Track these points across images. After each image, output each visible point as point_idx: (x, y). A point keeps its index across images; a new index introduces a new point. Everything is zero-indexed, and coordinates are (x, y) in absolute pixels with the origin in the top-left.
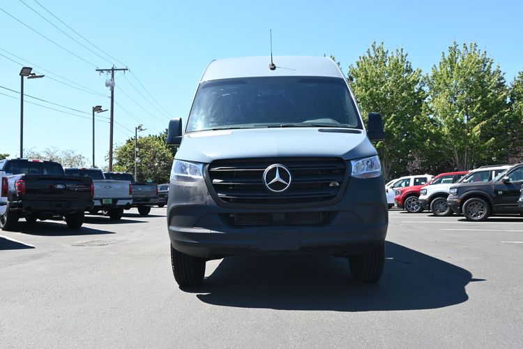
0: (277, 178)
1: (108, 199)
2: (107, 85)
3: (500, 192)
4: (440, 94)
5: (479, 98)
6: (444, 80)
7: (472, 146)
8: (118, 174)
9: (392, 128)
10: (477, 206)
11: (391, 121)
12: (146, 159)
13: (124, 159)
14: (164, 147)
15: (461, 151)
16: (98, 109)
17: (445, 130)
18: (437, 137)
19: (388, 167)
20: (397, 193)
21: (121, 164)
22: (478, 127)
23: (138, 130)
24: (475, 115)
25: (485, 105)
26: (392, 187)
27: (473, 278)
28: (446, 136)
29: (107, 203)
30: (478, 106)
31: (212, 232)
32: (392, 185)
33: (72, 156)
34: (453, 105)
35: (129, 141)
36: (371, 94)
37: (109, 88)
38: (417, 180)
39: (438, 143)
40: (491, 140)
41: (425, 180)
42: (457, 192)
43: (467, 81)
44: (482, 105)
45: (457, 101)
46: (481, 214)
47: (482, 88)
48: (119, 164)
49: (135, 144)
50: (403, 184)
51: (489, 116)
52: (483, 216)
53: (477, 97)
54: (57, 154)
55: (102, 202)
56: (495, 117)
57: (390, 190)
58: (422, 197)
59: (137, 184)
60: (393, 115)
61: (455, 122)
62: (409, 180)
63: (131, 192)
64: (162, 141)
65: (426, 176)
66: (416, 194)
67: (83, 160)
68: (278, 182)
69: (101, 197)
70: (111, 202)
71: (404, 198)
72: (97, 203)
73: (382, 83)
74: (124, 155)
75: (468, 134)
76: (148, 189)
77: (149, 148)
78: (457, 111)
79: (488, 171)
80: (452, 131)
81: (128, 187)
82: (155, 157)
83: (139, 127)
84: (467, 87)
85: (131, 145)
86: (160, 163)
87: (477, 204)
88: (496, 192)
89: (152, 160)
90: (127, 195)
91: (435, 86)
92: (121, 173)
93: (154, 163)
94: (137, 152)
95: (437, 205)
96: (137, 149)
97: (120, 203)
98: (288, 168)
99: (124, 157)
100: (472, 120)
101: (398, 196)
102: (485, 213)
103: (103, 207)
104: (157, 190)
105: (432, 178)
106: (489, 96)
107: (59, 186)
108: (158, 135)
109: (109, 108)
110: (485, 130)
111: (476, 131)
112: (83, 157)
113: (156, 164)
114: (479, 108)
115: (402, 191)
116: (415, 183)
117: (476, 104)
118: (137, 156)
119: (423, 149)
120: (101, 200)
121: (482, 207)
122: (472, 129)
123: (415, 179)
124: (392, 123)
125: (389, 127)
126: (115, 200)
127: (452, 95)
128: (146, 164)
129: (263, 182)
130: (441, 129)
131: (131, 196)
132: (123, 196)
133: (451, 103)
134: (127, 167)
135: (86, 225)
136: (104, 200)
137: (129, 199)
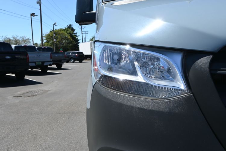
1: (39, 62)
8: (45, 48)
12: (59, 39)
13: (49, 40)
16: (33, 15)
23: (54, 25)
29: (38, 64)
33: (25, 39)
35: (51, 31)
37: (39, 4)
48: (46, 42)
49: (53, 33)
54: (18, 38)
55: (36, 64)
59: (55, 53)
63: (51, 58)
64: (65, 31)
67: (30, 41)
69: (35, 61)
70: (41, 63)
74: (49, 38)
76: (61, 55)
77: (60, 34)
81: (50, 55)
82: (63, 38)
85: (52, 33)
89: (62, 40)
90: (49, 59)
92: (46, 47)
94: (54, 36)
96: (54, 35)
97: (45, 64)
99: (49, 39)
104: (65, 55)
112: (30, 39)
113: (64, 42)
118: (55, 38)
126: (43, 63)
128: (59, 42)
131: (51, 60)
134: (51, 43)
135: (27, 77)
136: (37, 63)
137: (51, 61)
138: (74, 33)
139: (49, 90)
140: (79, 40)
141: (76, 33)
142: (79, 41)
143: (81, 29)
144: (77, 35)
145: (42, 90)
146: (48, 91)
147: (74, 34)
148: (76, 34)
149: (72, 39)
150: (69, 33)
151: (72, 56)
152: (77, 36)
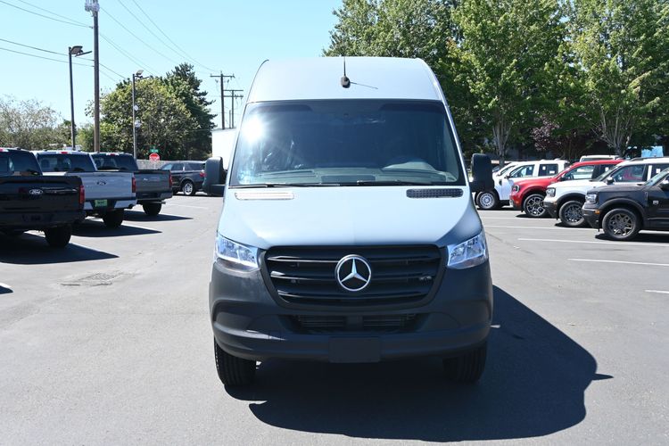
0: (354, 273)
1: (102, 199)
2: (88, 9)
3: (655, 202)
4: (586, 30)
5: (642, 37)
6: (593, 8)
7: (627, 109)
9: (511, 80)
10: (622, 220)
11: (512, 69)
12: (148, 114)
13: (114, 113)
14: (173, 95)
15: (610, 116)
16: (76, 51)
17: (590, 84)
18: (576, 94)
19: (505, 135)
20: (514, 188)
21: (110, 120)
22: (637, 81)
23: (136, 79)
24: (634, 62)
25: (650, 47)
26: (508, 177)
27: (598, 372)
28: (590, 92)
29: (99, 205)
30: (640, 49)
31: (271, 337)
32: (507, 173)
33: (36, 109)
34: (603, 47)
35: (120, 86)
36: (483, 28)
37: (91, 13)
38: (544, 168)
39: (579, 102)
40: (655, 101)
41: (555, 167)
42: (597, 199)
43: (626, 11)
44: (645, 48)
45: (610, 41)
46: (628, 230)
47: (647, 22)
48: (106, 120)
50: (524, 172)
51: (653, 64)
52: (629, 234)
53: (638, 35)
55: (93, 204)
56: (663, 67)
57: (505, 181)
58: (548, 199)
60: (515, 60)
61: (606, 72)
62: (533, 166)
63: (134, 189)
64: (171, 86)
65: (556, 161)
66: (541, 191)
67: (53, 116)
68: (354, 279)
69: (93, 197)
70: (105, 203)
71: (524, 196)
72: (88, 206)
73: (502, 11)
74: (114, 106)
75: (623, 91)
77: (151, 96)
78: (609, 56)
79: (643, 165)
80: (599, 86)
81: (131, 181)
82: (160, 111)
83: (138, 74)
84: (626, 20)
85: (124, 91)
86: (167, 120)
87: (623, 216)
88: (650, 200)
89: (156, 116)
90: (129, 193)
91: (580, 16)
93: (158, 119)
95: (568, 211)
97: (118, 205)
98: (368, 260)
99: (114, 109)
100: (629, 70)
101: (514, 193)
102: (633, 229)
103: (96, 211)
105: (566, 165)
106: (656, 34)
107: (35, 192)
108: (165, 77)
109: (93, 49)
110: (648, 84)
111: (635, 86)
113: (163, 120)
114: (641, 53)
115: (522, 187)
116: (541, 173)
117: (637, 47)
119: (557, 110)
120: (92, 201)
121: (630, 222)
122: (629, 82)
123: (541, 166)
124: (513, 72)
125: (507, 78)
126: (112, 201)
127: (603, 31)
128: (147, 121)
129: (335, 277)
130: (584, 82)
131: (134, 195)
132: (124, 195)
133: (601, 43)
134: (119, 126)
135: (75, 240)
136: (96, 201)
137: (132, 199)
138: (198, 92)
139: (137, 272)
140: (212, 117)
141: (205, 94)
142: (212, 121)
143: (220, 84)
144: (208, 99)
145: (120, 274)
146: (134, 275)
147: (198, 95)
148: (202, 97)
149: (189, 115)
150: (183, 94)
151: (188, 176)
152: (207, 104)
